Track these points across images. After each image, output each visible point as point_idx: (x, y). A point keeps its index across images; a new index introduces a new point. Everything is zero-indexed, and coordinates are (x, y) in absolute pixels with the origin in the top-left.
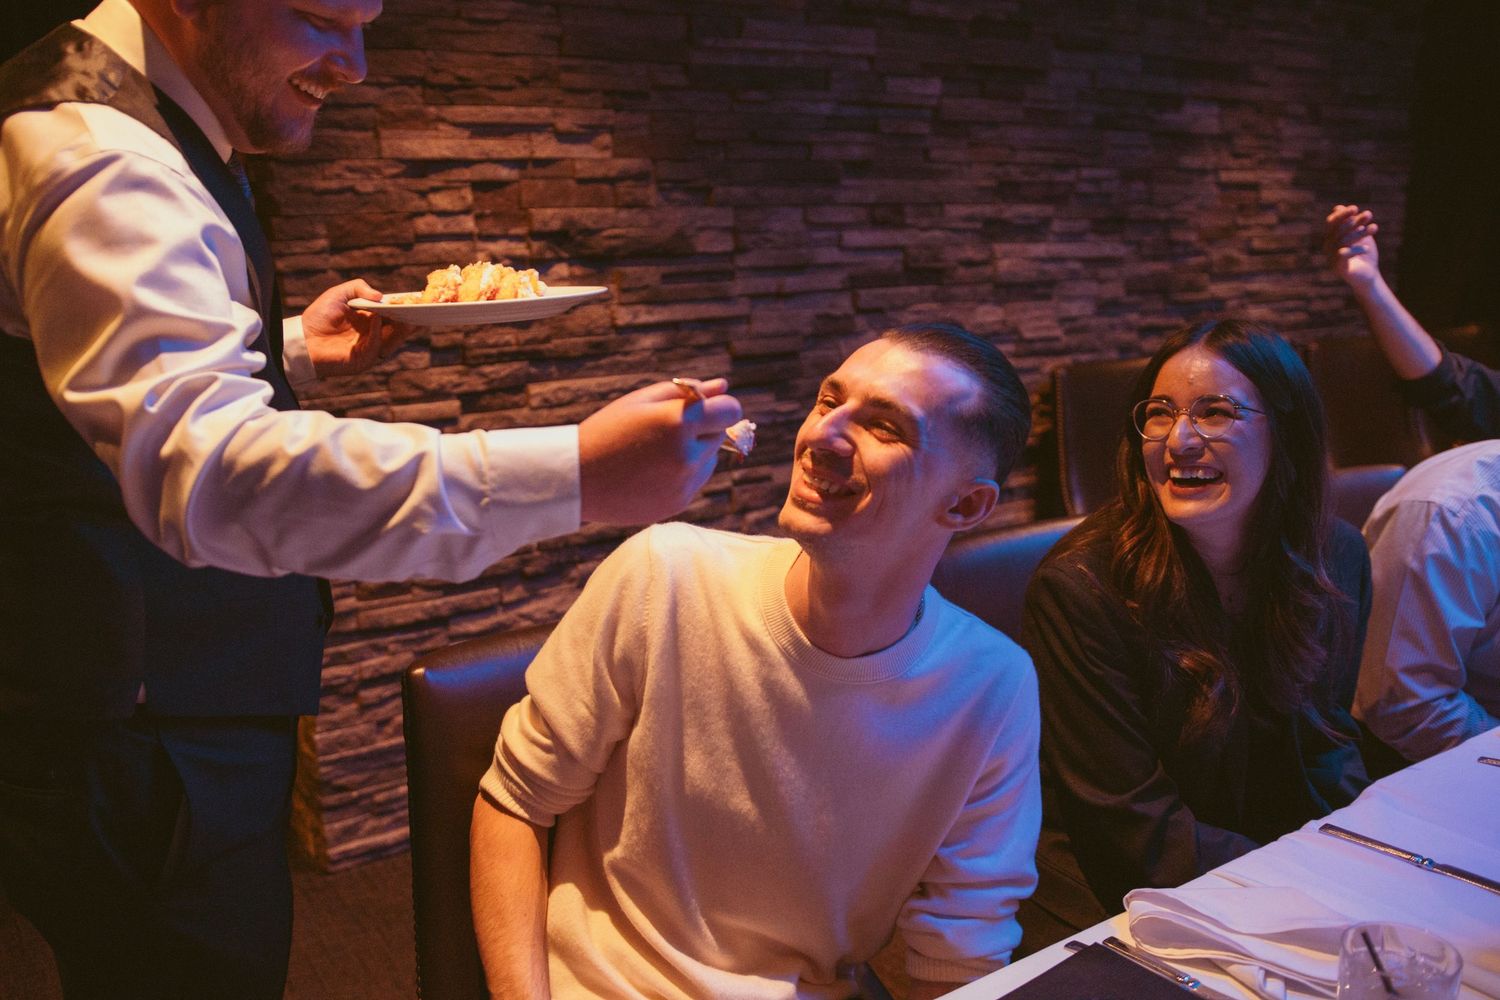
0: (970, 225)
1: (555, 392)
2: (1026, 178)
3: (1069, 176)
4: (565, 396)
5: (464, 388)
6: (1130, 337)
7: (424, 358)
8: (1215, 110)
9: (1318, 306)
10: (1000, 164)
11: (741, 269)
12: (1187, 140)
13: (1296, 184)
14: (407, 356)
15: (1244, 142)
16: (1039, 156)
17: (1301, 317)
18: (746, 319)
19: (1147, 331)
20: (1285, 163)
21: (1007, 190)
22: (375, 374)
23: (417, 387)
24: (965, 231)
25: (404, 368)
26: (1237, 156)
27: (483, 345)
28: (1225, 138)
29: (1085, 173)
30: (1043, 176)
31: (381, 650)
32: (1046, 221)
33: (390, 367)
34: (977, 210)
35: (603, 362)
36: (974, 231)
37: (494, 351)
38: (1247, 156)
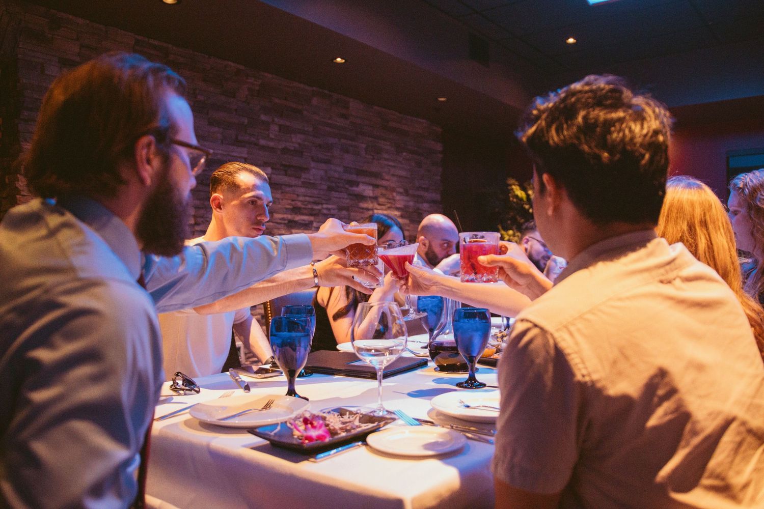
0: (283, 222)
2: (303, 206)
3: (319, 207)
8: (371, 188)
10: (293, 200)
11: (197, 231)
12: (361, 198)
13: (402, 216)
15: (381, 200)
16: (307, 199)
20: (397, 209)
21: (296, 210)
24: (281, 223)
26: (379, 204)
28: (375, 198)
29: (325, 206)
30: (309, 206)
32: (311, 223)
34: (285, 216)
36: (284, 224)
38: (384, 205)
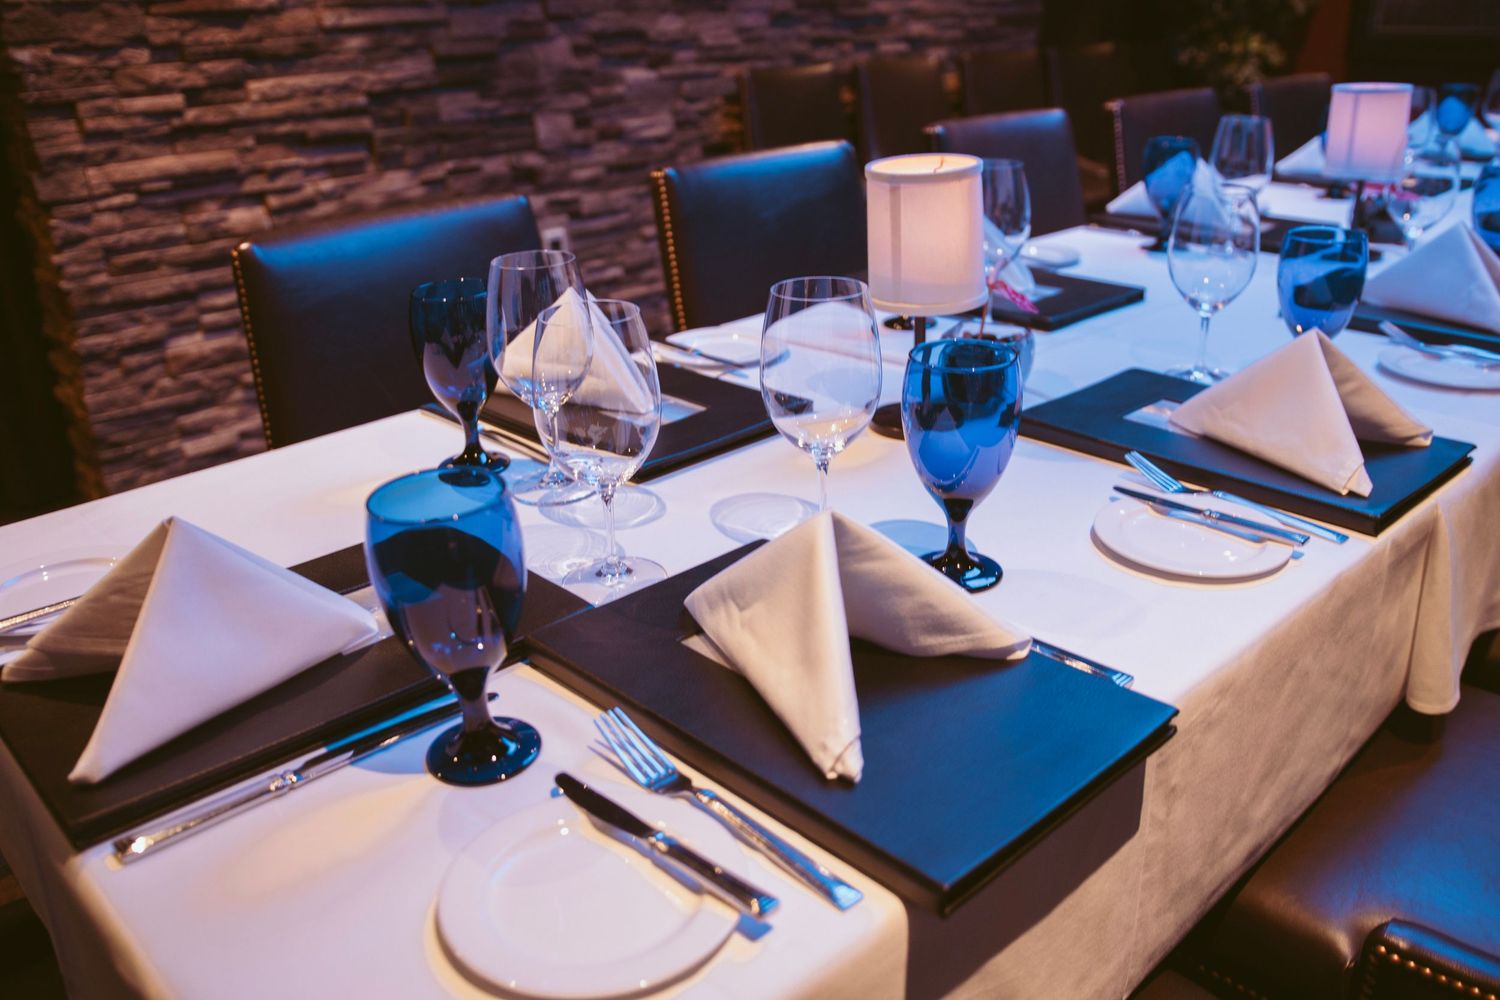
1: (273, 88)
4: (282, 92)
5: (186, 83)
6: (802, 47)
7: (144, 55)
9: (973, 24)
14: (128, 53)
17: (956, 33)
18: (444, 24)
19: (819, 42)
22: (100, 69)
23: (141, 81)
25: (125, 64)
27: (198, 43)
31: (137, 321)
33: (113, 62)
35: (316, 60)
37: (210, 48)
